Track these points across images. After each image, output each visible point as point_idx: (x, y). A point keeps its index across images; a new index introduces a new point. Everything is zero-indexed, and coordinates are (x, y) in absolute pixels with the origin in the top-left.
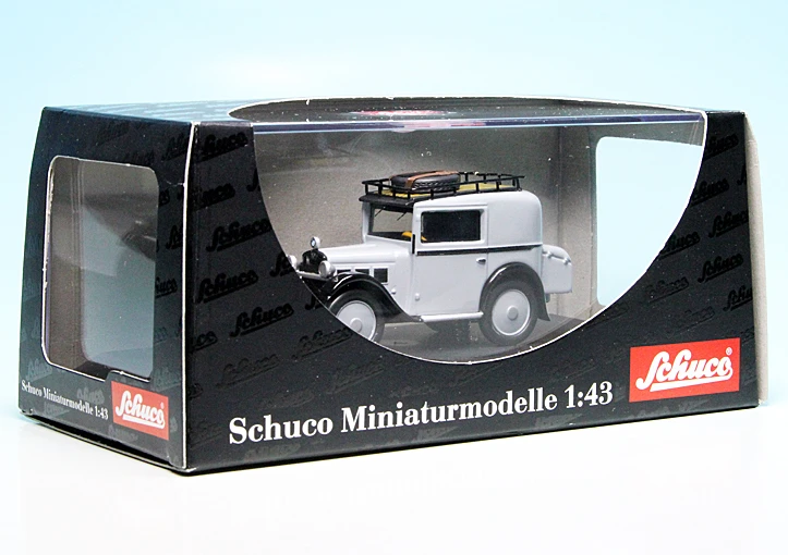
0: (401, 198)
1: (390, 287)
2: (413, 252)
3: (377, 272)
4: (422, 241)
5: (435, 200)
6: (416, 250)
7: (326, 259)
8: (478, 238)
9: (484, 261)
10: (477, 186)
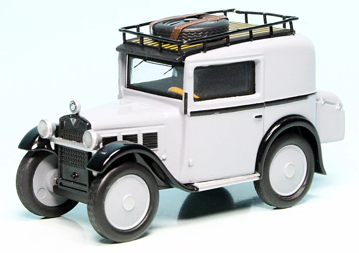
0: (168, 50)
1: (161, 152)
2: (186, 112)
3: (146, 136)
4: (195, 100)
5: (209, 52)
6: (189, 111)
7: (89, 127)
8: (253, 91)
9: (260, 116)
10: (251, 32)
